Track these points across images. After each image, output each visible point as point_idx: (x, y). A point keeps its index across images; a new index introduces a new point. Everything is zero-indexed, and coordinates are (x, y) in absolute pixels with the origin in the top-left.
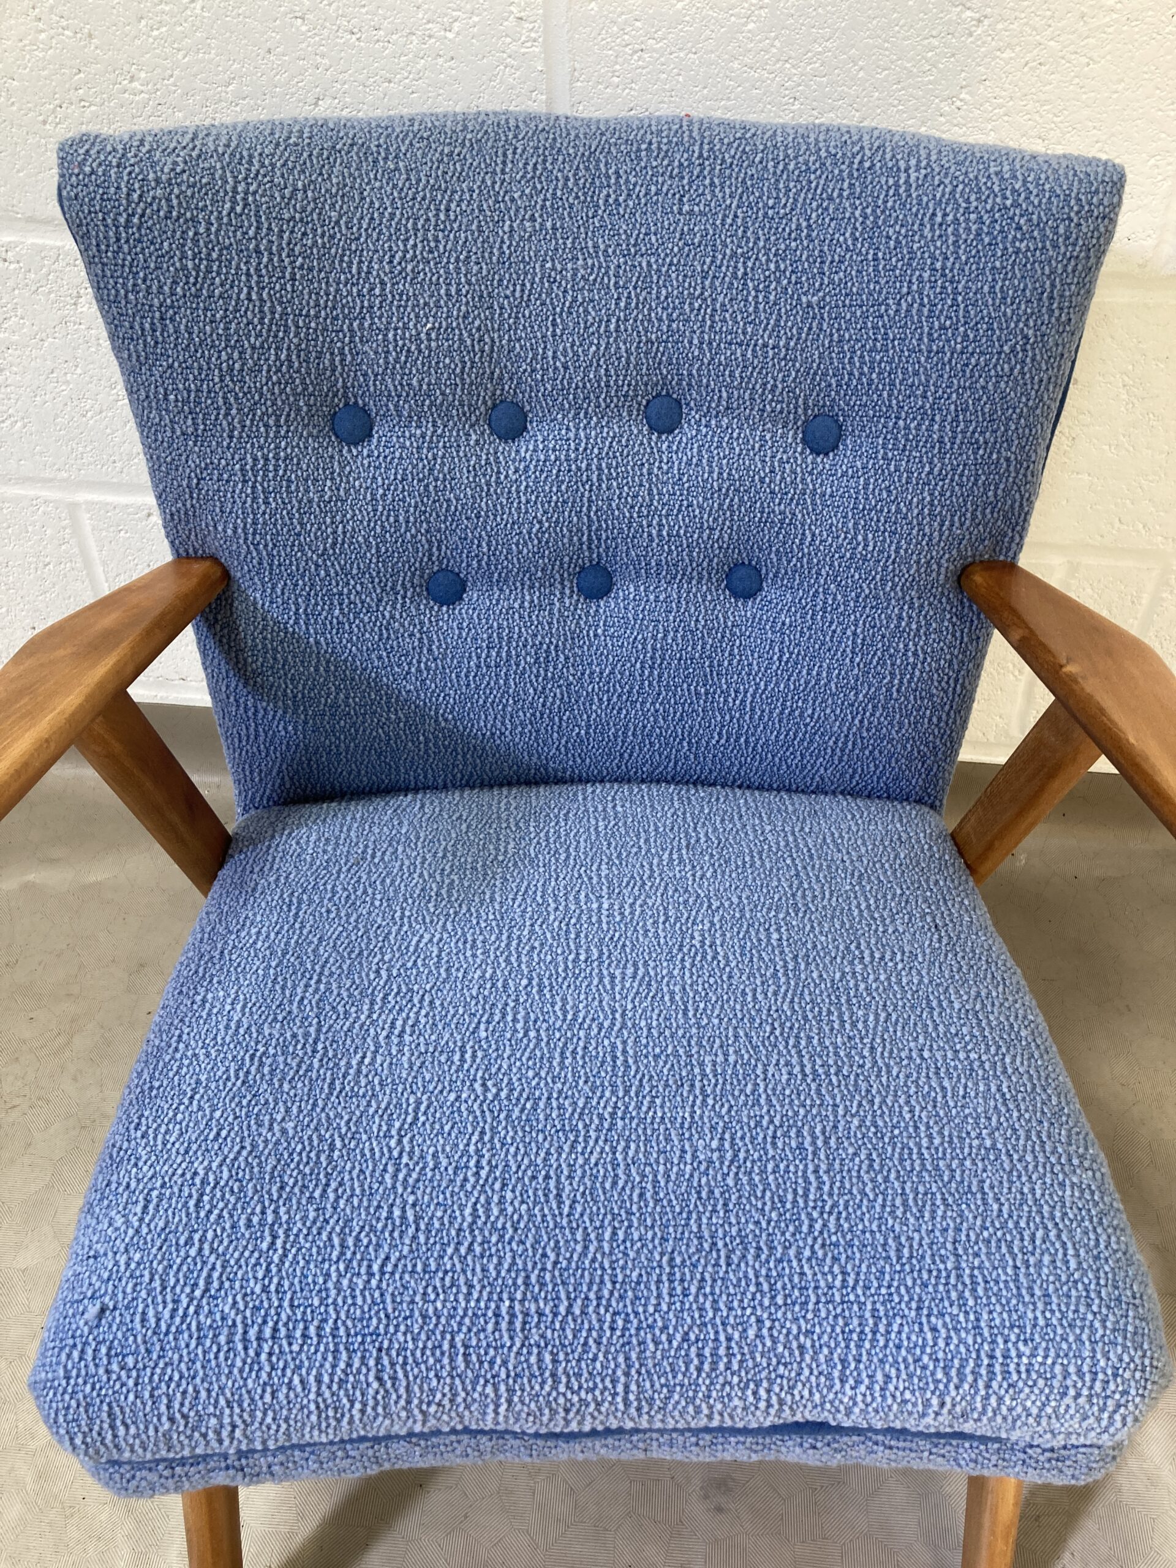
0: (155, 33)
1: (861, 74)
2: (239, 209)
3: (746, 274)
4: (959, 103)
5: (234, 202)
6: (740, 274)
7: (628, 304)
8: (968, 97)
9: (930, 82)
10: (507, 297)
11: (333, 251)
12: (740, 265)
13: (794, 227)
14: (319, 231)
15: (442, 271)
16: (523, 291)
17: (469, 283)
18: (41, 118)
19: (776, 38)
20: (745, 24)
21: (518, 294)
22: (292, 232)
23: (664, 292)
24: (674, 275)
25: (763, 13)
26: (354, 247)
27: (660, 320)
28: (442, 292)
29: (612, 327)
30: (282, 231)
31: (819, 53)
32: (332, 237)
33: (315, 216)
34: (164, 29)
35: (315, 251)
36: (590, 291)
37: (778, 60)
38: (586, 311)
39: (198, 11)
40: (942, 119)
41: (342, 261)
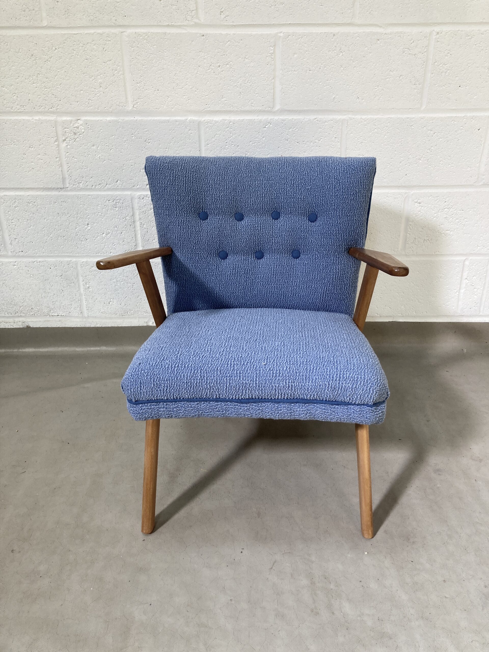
2: (182, 169)
3: (294, 183)
5: (182, 167)
6: (292, 183)
7: (267, 191)
10: (240, 189)
11: (202, 178)
12: (293, 182)
13: (304, 173)
14: (199, 174)
15: (225, 183)
16: (243, 188)
17: (231, 186)
21: (242, 189)
22: (193, 174)
23: (275, 188)
24: (278, 184)
26: (206, 178)
27: (275, 194)
28: (225, 187)
29: (263, 195)
30: (191, 173)
32: (201, 175)
33: (198, 171)
35: (198, 178)
36: (259, 188)
38: (257, 192)
41: (203, 180)
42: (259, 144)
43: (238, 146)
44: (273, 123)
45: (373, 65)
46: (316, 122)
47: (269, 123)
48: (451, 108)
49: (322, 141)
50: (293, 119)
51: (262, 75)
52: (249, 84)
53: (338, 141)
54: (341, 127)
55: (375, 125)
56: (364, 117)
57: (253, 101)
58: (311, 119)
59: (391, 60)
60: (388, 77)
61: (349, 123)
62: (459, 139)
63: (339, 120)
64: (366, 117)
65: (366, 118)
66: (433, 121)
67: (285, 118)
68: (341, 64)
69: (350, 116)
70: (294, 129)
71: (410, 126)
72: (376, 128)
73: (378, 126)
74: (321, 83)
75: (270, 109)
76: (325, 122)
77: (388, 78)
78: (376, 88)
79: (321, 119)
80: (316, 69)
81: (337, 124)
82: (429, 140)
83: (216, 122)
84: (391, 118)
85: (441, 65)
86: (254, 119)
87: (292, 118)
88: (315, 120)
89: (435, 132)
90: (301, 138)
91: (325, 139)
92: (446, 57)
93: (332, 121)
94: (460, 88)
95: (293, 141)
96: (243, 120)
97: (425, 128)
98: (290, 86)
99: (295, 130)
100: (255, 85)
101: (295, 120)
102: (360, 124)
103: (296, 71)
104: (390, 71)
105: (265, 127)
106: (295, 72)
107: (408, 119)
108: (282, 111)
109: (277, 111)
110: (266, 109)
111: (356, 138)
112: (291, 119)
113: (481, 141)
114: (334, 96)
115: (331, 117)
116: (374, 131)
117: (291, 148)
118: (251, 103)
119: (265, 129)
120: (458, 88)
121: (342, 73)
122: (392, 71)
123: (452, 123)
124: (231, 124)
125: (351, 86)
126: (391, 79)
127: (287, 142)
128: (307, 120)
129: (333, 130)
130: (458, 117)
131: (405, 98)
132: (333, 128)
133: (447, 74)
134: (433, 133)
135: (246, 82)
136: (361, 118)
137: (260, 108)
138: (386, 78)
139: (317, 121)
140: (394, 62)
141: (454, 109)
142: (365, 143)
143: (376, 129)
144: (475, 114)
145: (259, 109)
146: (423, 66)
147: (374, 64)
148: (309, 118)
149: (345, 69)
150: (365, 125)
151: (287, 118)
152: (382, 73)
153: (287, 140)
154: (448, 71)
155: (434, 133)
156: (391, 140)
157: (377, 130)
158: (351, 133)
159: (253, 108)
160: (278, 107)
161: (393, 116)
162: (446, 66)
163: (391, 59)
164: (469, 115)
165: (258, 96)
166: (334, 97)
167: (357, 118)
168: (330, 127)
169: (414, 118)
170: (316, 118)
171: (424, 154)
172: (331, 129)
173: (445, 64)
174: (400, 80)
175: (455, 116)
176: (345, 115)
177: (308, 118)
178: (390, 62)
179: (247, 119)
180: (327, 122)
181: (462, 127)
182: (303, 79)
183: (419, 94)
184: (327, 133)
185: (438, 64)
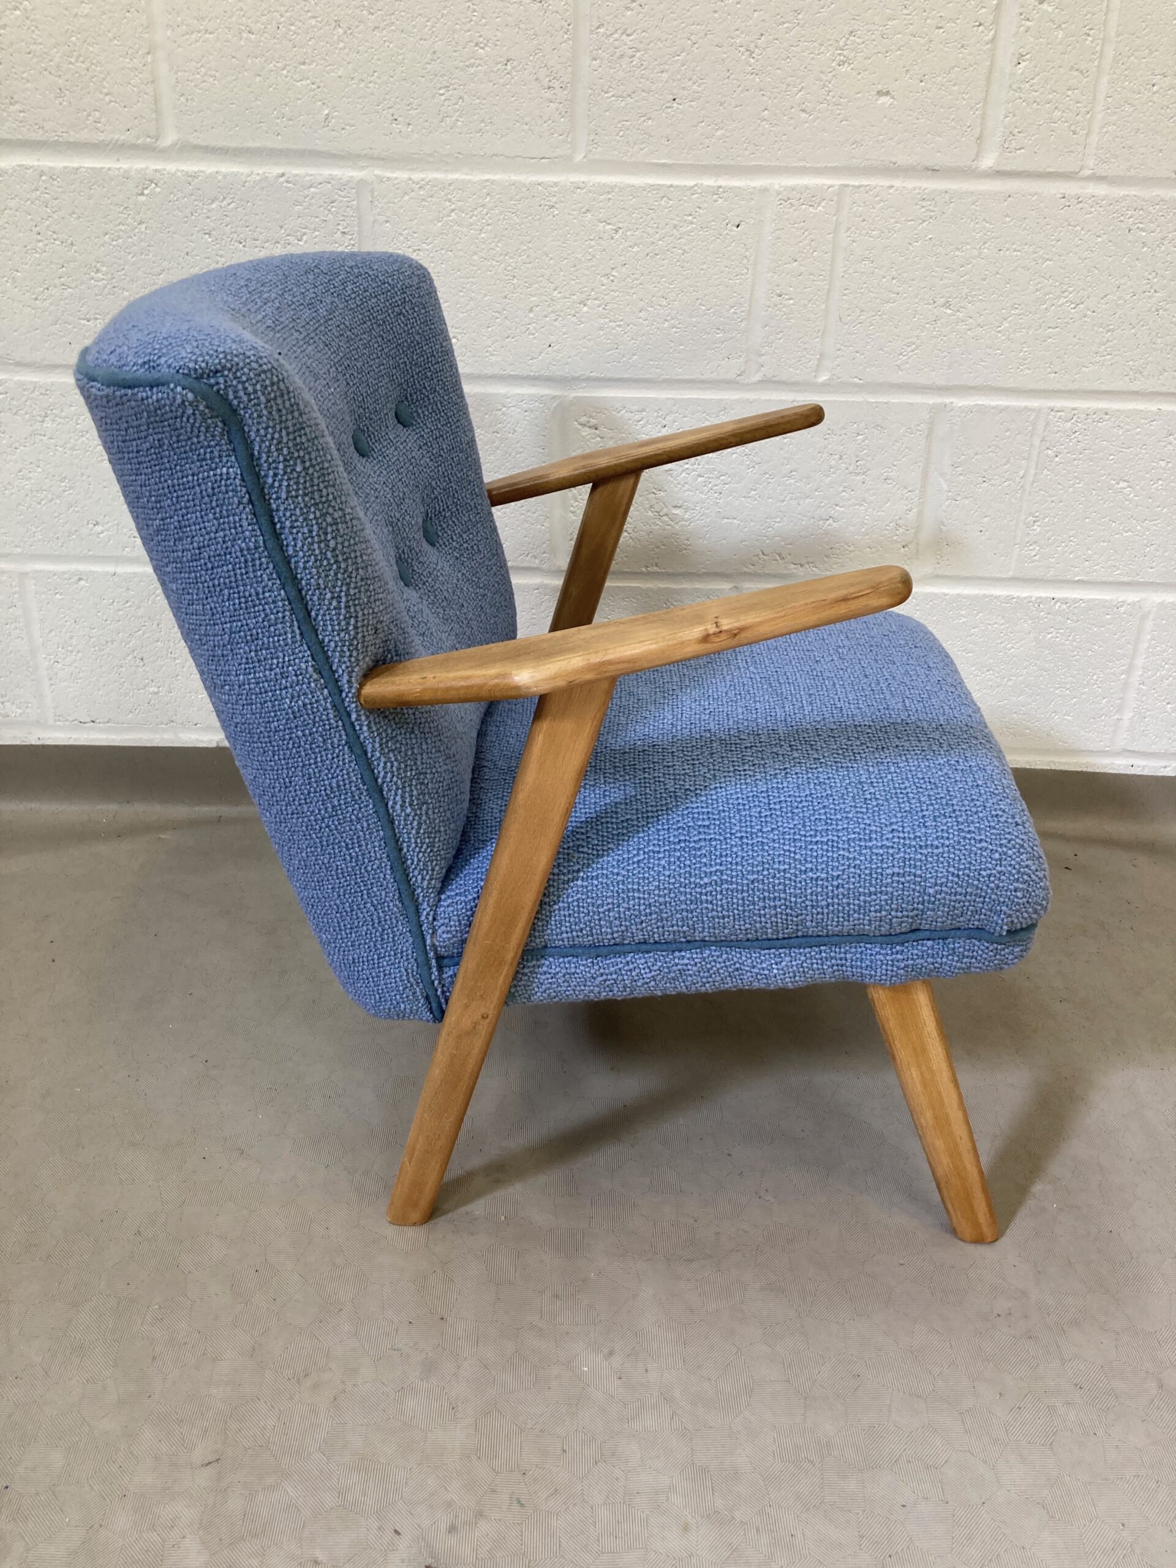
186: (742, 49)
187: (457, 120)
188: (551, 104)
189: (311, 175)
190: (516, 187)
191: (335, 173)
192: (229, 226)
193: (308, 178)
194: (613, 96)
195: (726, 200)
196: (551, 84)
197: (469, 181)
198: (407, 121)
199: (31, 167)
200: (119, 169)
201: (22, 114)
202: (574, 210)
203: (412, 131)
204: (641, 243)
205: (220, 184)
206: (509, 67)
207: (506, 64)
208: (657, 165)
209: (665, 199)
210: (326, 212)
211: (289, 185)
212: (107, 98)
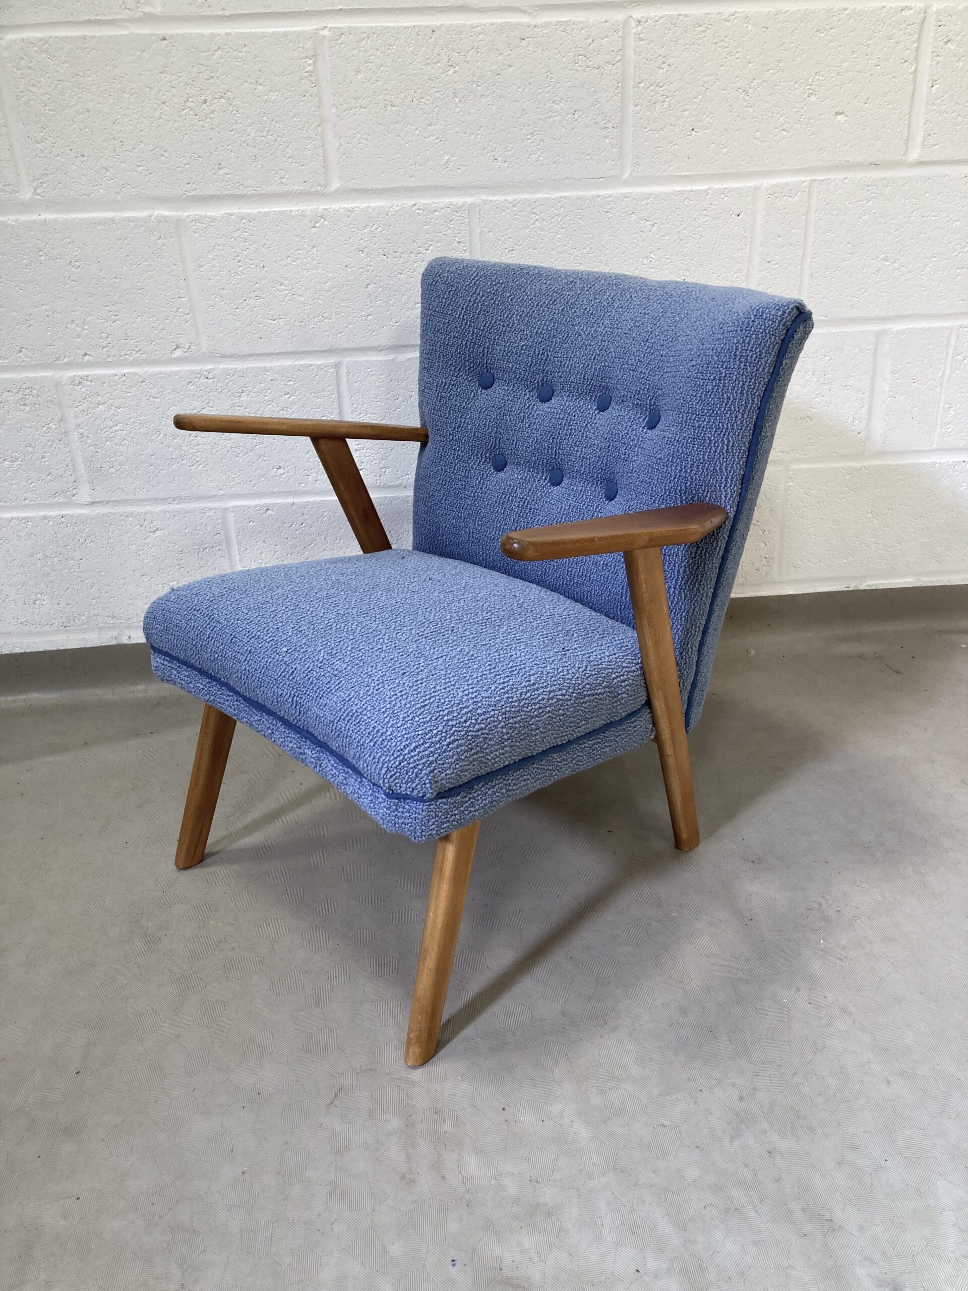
0: (294, 263)
1: (608, 251)
4: (650, 259)
8: (654, 256)
9: (637, 252)
18: (235, 307)
19: (570, 240)
20: (556, 235)
25: (563, 230)
31: (589, 244)
34: (298, 261)
37: (572, 249)
39: (315, 252)
40: (644, 266)
42: (305, 260)
43: (263, 267)
44: (329, 217)
45: (518, 91)
46: (417, 211)
47: (322, 217)
48: (680, 174)
49: (432, 251)
50: (368, 207)
51: (296, 119)
52: (272, 138)
53: (465, 248)
54: (467, 220)
55: (534, 213)
56: (510, 198)
57: (283, 173)
58: (406, 206)
59: (552, 80)
60: (550, 114)
61: (482, 212)
62: (703, 234)
63: (463, 205)
64: (515, 197)
65: (515, 200)
66: (648, 201)
67: (353, 206)
68: (454, 91)
69: (483, 197)
70: (374, 228)
71: (604, 213)
72: (537, 220)
73: (542, 215)
74: (417, 132)
75: (319, 188)
76: (435, 211)
77: (550, 117)
78: (529, 137)
79: (426, 206)
80: (403, 102)
81: (458, 214)
82: (645, 240)
83: (214, 219)
84: (564, 197)
85: (652, 88)
86: (291, 211)
87: (367, 205)
88: (414, 208)
89: (655, 223)
90: (390, 245)
91: (438, 246)
92: (661, 71)
93: (449, 209)
94: (694, 133)
95: (374, 252)
96: (268, 213)
97: (634, 216)
98: (355, 140)
99: (376, 229)
100: (283, 139)
101: (374, 209)
102: (504, 213)
103: (364, 108)
104: (553, 102)
105: (315, 227)
106: (362, 110)
107: (599, 199)
108: (347, 192)
109: (335, 191)
110: (312, 188)
111: (500, 240)
112: (364, 208)
113: (744, 237)
114: (447, 158)
115: (446, 201)
116: (535, 226)
117: (371, 266)
118: (281, 178)
119: (315, 230)
120: (688, 133)
121: (458, 110)
122: (557, 102)
123: (686, 203)
124: (243, 223)
125: (478, 135)
126: (556, 118)
127: (363, 255)
128: (398, 208)
129: (451, 226)
130: (696, 191)
131: (589, 157)
132: (452, 222)
133: (665, 106)
134: (650, 225)
135: (264, 134)
136: (506, 200)
137: (300, 188)
138: (548, 118)
139: (418, 209)
140: (558, 85)
141: (685, 176)
142: (518, 250)
143: (537, 222)
144: (728, 185)
145: (297, 190)
146: (617, 91)
147: (519, 88)
148: (402, 205)
149: (463, 100)
150: (516, 214)
151: (357, 205)
152: (538, 108)
153: (362, 251)
154: (668, 100)
155: (653, 225)
156: (570, 242)
157: (539, 222)
158: (490, 232)
159: (286, 188)
160: (335, 185)
161: (568, 194)
162: (662, 89)
163: (552, 78)
164: (717, 186)
165: (292, 162)
166: (448, 160)
167: (496, 201)
168: (446, 221)
169: (610, 196)
170: (415, 204)
171: (637, 269)
172: (449, 225)
173: (660, 85)
174: (576, 120)
175: (689, 188)
176: (472, 195)
177: (399, 204)
178: (552, 83)
179: (275, 211)
180: (439, 211)
181: (705, 212)
182: (381, 124)
183: (614, 148)
184: (440, 234)
185: (646, 86)
186: (740, 90)
187: (539, 156)
188: (606, 140)
189: (436, 203)
190: (582, 200)
191: (453, 200)
192: (377, 244)
193: (433, 205)
194: (650, 130)
195: (730, 198)
196: (606, 125)
197: (548, 199)
198: (504, 159)
199: (235, 214)
200: (298, 211)
201: (227, 176)
202: (622, 213)
203: (508, 166)
204: (671, 233)
205: (370, 215)
206: (576, 116)
207: (574, 114)
208: (680, 176)
209: (687, 200)
210: (447, 228)
211: (419, 211)
212: (290, 160)
